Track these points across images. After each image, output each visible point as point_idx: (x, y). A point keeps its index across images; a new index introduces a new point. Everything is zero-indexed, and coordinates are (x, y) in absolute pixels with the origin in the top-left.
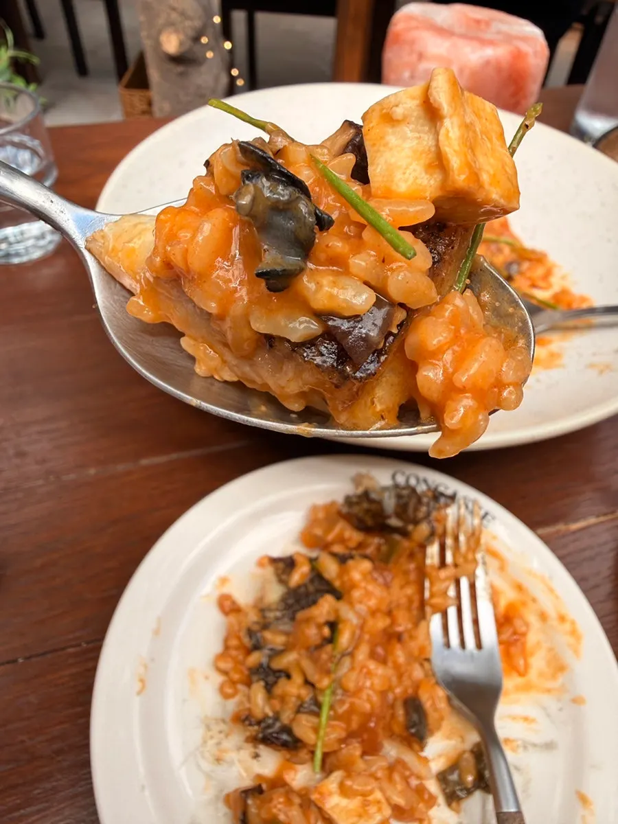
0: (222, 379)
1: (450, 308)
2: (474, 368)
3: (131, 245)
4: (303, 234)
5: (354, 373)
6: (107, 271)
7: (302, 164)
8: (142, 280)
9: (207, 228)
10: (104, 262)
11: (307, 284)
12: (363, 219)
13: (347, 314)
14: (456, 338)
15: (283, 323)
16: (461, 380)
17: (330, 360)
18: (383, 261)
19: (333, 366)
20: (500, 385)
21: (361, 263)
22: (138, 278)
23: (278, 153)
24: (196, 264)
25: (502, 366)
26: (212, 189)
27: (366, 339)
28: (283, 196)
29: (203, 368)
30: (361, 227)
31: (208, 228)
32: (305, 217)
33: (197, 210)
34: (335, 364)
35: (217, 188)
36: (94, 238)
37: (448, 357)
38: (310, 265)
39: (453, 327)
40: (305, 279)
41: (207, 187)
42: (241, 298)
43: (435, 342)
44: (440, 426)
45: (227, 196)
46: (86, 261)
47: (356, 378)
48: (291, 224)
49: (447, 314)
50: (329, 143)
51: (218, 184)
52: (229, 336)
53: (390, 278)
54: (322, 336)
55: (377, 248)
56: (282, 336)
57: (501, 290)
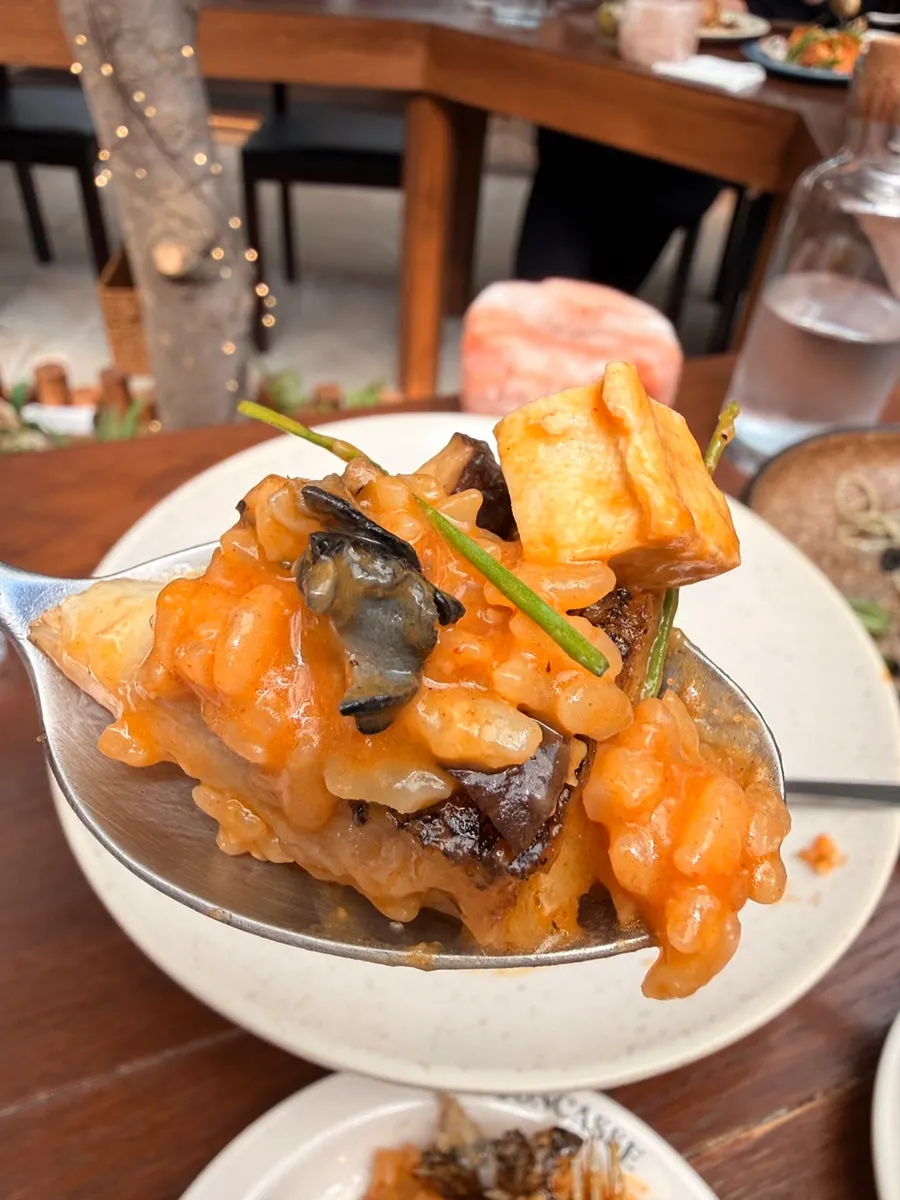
0: (264, 856)
1: (651, 729)
2: (708, 841)
3: (109, 637)
4: (417, 635)
5: (511, 864)
6: (64, 676)
7: (400, 510)
8: (129, 697)
9: (247, 621)
10: (62, 664)
11: (425, 716)
12: (509, 601)
13: (495, 765)
14: (668, 784)
15: (384, 783)
16: (690, 863)
17: (468, 843)
18: (548, 670)
19: (472, 852)
20: (748, 862)
21: (513, 676)
22: (121, 692)
23: (360, 492)
24: (229, 681)
25: (748, 828)
26: (253, 551)
27: (530, 805)
28: (383, 577)
29: (233, 841)
30: (507, 613)
31: (248, 623)
32: (421, 609)
33: (229, 584)
34: (477, 849)
35: (261, 548)
36: (44, 622)
37: (659, 818)
38: (428, 682)
39: (661, 764)
40: (421, 708)
41: (245, 549)
42: (308, 740)
43: (636, 795)
44: (655, 937)
45: (280, 564)
46: (28, 660)
47: (513, 873)
48: (397, 620)
49: (647, 741)
50: (433, 467)
51: (262, 543)
52: (286, 798)
53: (562, 698)
54: (451, 799)
55: (536, 648)
56: (381, 803)
57: (714, 684)
